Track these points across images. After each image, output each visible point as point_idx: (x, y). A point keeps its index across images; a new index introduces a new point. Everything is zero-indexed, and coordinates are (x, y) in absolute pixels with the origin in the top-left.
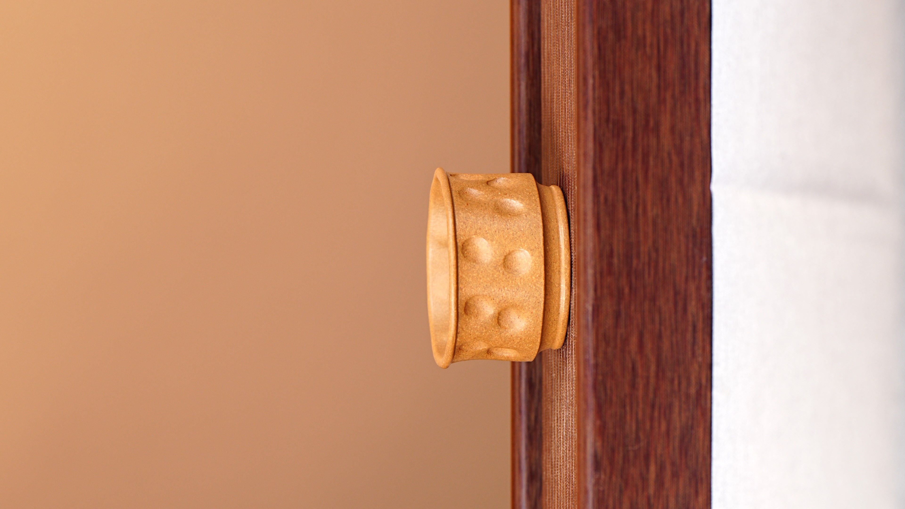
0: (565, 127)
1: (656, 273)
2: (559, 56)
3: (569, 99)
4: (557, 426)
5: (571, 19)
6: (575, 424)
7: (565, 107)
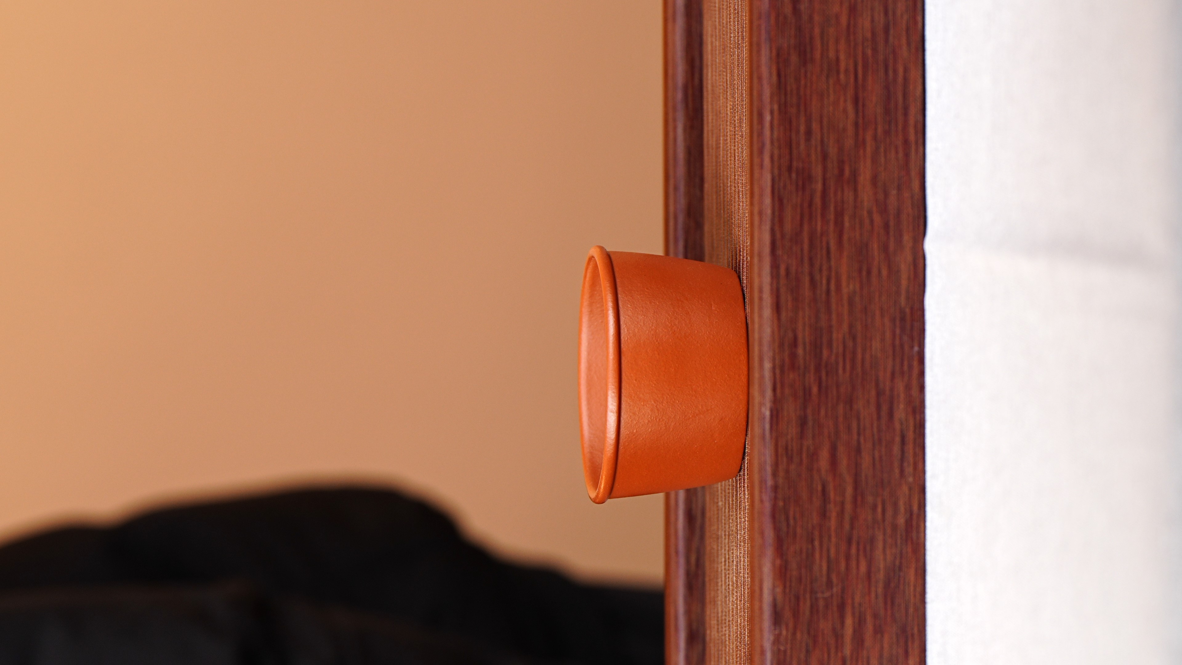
0: (735, 179)
1: (853, 367)
2: (727, 88)
3: (739, 143)
4: (725, 569)
5: (742, 38)
6: (748, 566)
7: (734, 154)
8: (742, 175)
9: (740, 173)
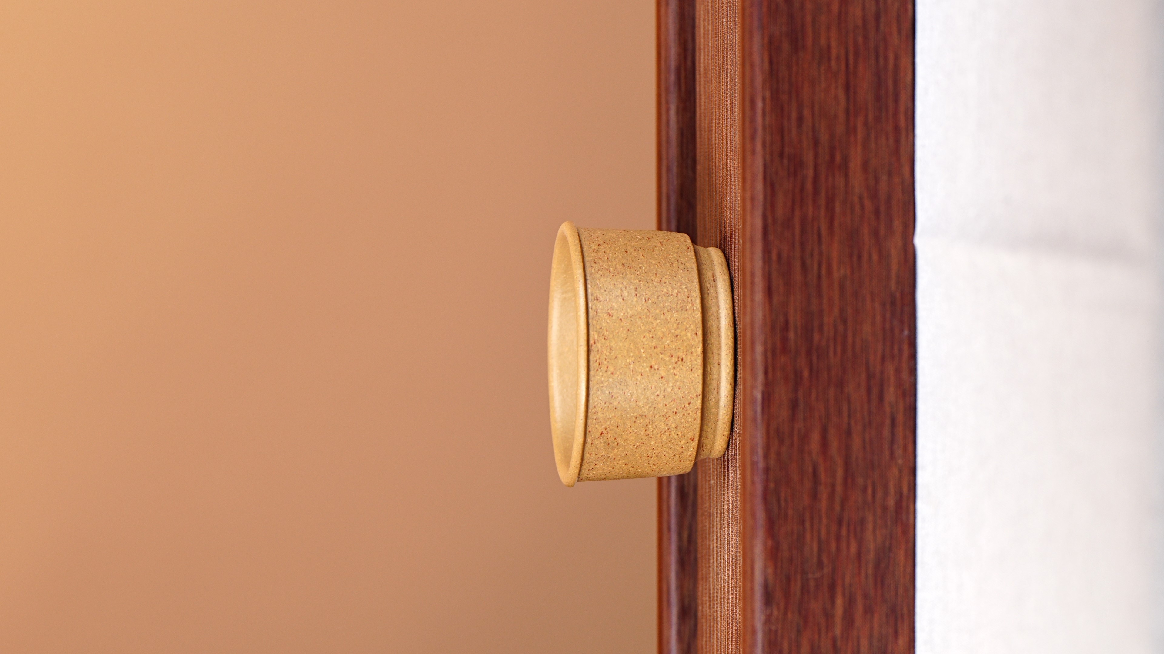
0: (727, 163)
1: (844, 351)
2: (719, 72)
3: (731, 127)
4: (717, 547)
5: (734, 24)
6: (739, 545)
7: (727, 138)
8: (735, 159)
9: (732, 157)
